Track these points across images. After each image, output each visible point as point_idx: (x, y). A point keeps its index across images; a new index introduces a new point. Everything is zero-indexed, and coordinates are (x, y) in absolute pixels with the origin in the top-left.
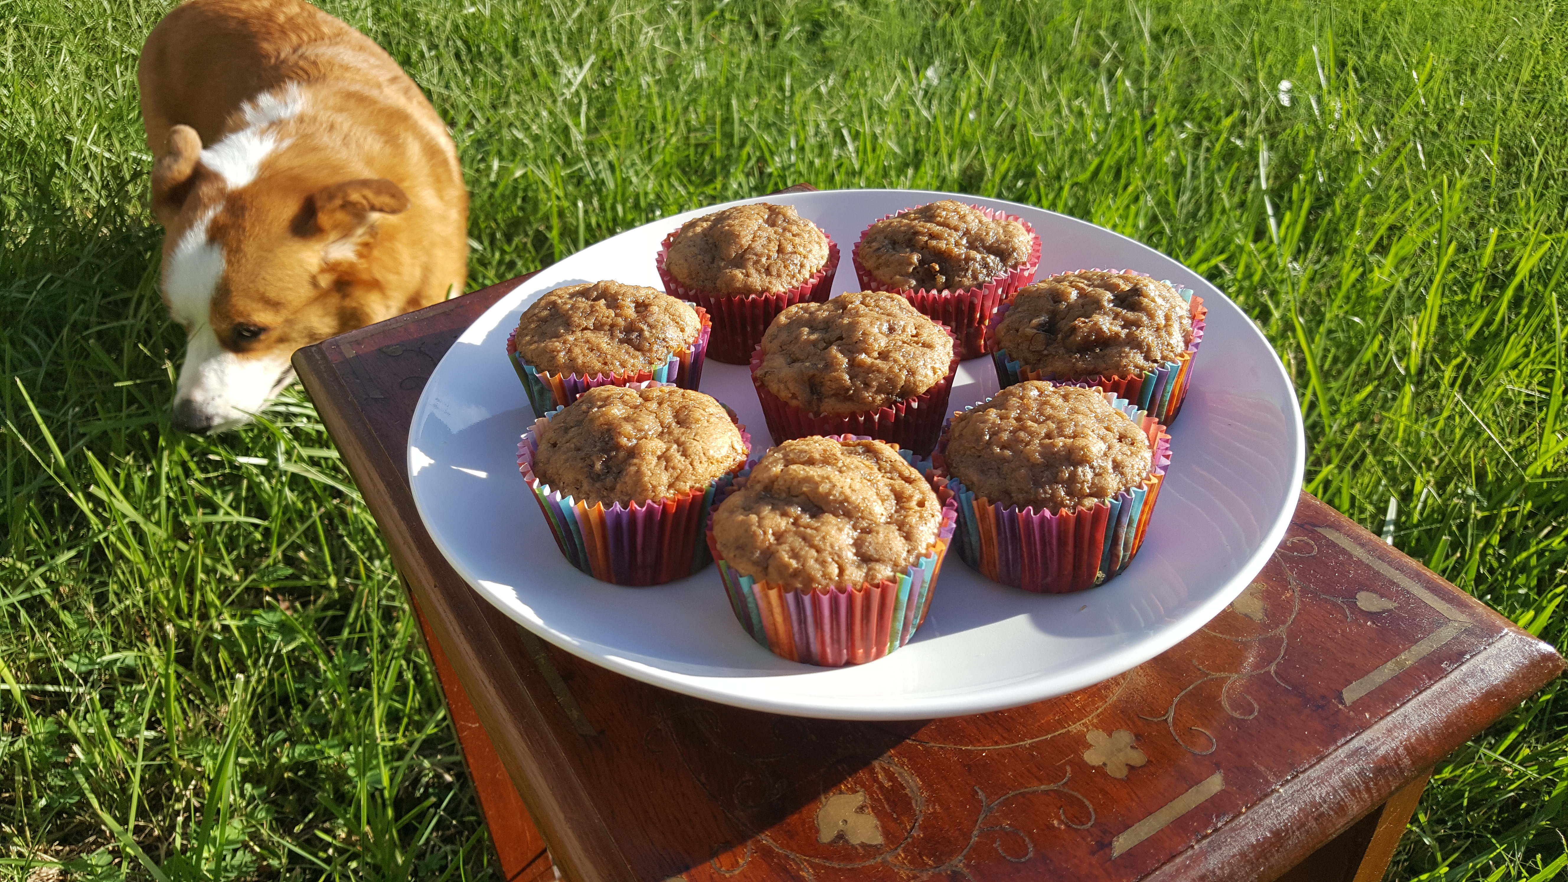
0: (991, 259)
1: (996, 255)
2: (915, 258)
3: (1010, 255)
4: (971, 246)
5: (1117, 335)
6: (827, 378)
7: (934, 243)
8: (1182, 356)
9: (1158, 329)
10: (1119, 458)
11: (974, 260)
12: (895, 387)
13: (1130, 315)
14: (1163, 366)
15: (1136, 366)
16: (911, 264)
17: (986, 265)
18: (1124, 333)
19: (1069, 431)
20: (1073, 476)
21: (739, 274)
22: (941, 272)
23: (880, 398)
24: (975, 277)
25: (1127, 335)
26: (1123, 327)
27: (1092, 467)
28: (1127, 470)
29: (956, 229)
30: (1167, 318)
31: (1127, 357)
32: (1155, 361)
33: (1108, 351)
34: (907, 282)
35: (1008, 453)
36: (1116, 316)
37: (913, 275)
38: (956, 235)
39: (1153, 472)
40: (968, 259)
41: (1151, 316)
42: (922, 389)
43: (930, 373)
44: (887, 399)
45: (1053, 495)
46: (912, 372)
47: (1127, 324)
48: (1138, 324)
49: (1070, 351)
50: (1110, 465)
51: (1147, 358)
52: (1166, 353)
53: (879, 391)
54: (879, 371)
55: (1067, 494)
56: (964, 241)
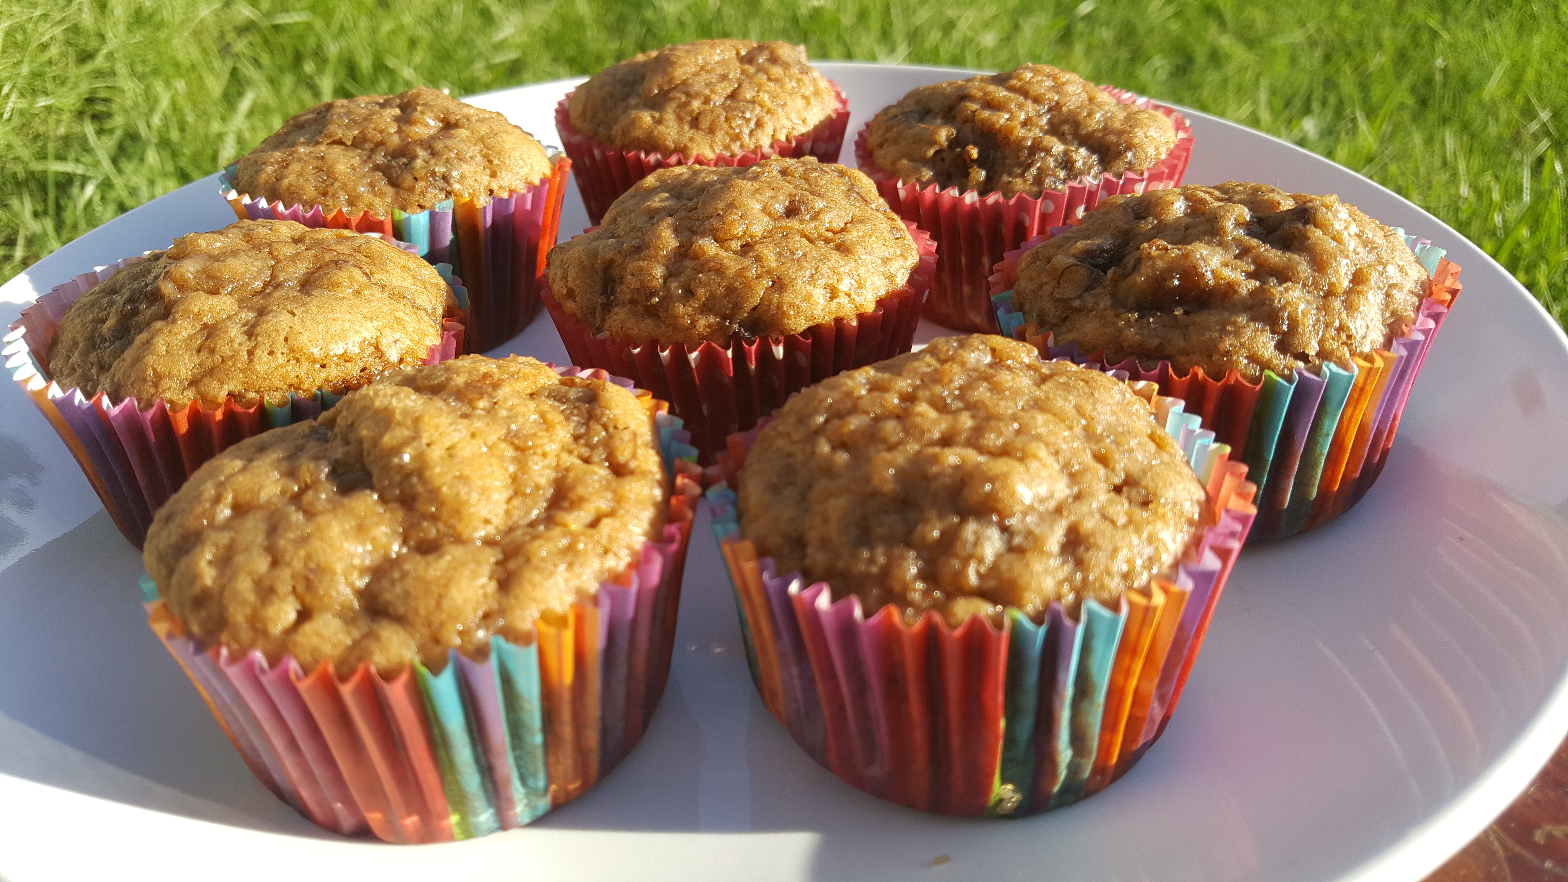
0: (1081, 155)
1: (1092, 149)
2: (944, 134)
3: (1119, 154)
4: (1054, 129)
5: (1231, 287)
6: (630, 268)
7: (986, 114)
8: (1368, 358)
9: (1330, 294)
10: (1088, 525)
11: (1048, 151)
12: (737, 307)
13: (1273, 255)
14: (1317, 371)
15: (1253, 358)
16: (932, 142)
17: (1067, 163)
18: (1247, 286)
19: (993, 440)
20: (950, 539)
21: (646, 118)
22: (981, 162)
23: (703, 323)
24: (1039, 180)
25: (1253, 293)
26: (1250, 276)
27: (1004, 529)
28: (1097, 559)
29: (1037, 100)
30: (1358, 278)
31: (1238, 333)
32: (1303, 357)
33: (1202, 318)
34: (917, 171)
35: (842, 457)
36: (1244, 252)
37: (931, 163)
38: (1031, 108)
39: (1167, 579)
40: (1037, 148)
41: (1319, 265)
42: (798, 324)
43: (819, 295)
44: (722, 328)
45: (886, 572)
46: (779, 285)
47: (1262, 272)
48: (1284, 276)
49: (1119, 304)
50: (1055, 539)
51: (1283, 347)
52: (1332, 345)
53: (706, 308)
54: (720, 270)
55: (922, 576)
56: (1044, 120)
